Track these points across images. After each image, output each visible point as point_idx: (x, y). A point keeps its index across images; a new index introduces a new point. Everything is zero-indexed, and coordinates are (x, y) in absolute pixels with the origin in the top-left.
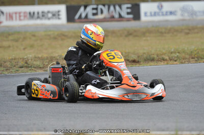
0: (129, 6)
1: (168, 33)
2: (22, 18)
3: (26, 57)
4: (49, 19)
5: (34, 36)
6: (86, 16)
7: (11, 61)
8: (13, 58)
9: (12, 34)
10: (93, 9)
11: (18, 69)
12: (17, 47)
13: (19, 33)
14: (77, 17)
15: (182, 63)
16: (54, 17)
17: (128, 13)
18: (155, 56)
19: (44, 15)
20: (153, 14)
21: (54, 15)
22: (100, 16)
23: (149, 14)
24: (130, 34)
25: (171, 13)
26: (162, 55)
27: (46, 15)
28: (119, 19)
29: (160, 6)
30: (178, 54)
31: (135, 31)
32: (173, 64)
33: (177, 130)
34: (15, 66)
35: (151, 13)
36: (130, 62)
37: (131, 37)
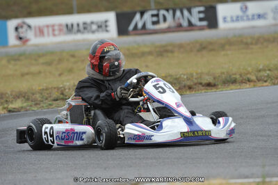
0: (202, 9)
1: (256, 44)
2: (56, 32)
3: (61, 86)
4: (93, 32)
5: (73, 56)
6: (144, 26)
7: (41, 92)
8: (45, 88)
9: (43, 55)
10: (153, 16)
11: (50, 103)
12: (50, 73)
13: (52, 53)
14: (131, 27)
15: (274, 84)
16: (100, 30)
17: (201, 20)
18: (238, 76)
19: (86, 27)
20: (234, 19)
21: (100, 27)
22: (162, 26)
23: (229, 19)
24: (203, 47)
25: (259, 16)
26: (247, 74)
27: (89, 28)
28: (189, 28)
29: (244, 7)
30: (268, 72)
31: (211, 43)
32: (262, 86)
33: (264, 176)
34: (47, 99)
35: (232, 18)
36: (203, 86)
37: (204, 52)
